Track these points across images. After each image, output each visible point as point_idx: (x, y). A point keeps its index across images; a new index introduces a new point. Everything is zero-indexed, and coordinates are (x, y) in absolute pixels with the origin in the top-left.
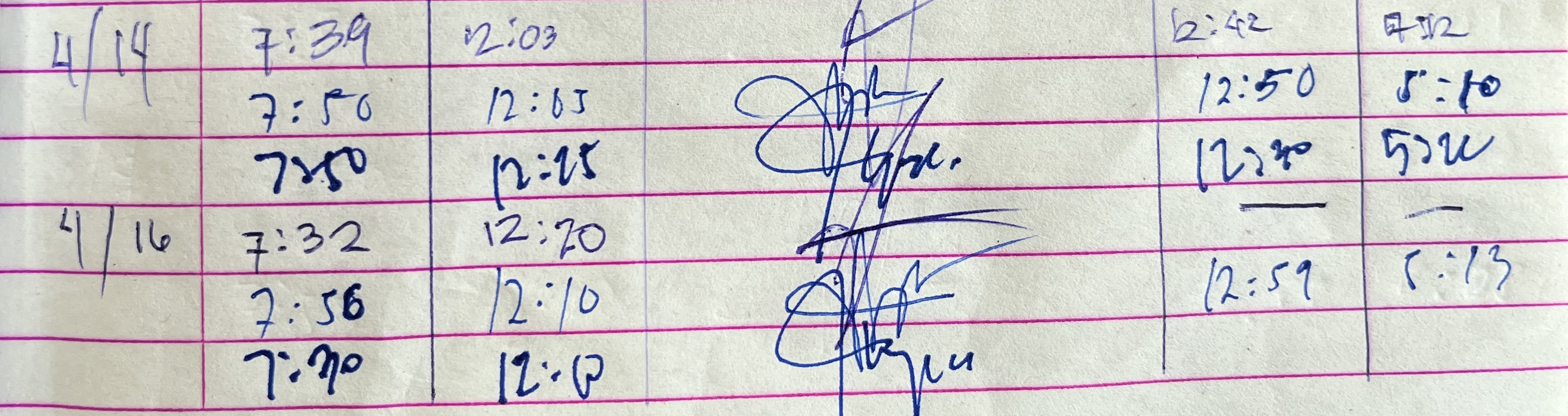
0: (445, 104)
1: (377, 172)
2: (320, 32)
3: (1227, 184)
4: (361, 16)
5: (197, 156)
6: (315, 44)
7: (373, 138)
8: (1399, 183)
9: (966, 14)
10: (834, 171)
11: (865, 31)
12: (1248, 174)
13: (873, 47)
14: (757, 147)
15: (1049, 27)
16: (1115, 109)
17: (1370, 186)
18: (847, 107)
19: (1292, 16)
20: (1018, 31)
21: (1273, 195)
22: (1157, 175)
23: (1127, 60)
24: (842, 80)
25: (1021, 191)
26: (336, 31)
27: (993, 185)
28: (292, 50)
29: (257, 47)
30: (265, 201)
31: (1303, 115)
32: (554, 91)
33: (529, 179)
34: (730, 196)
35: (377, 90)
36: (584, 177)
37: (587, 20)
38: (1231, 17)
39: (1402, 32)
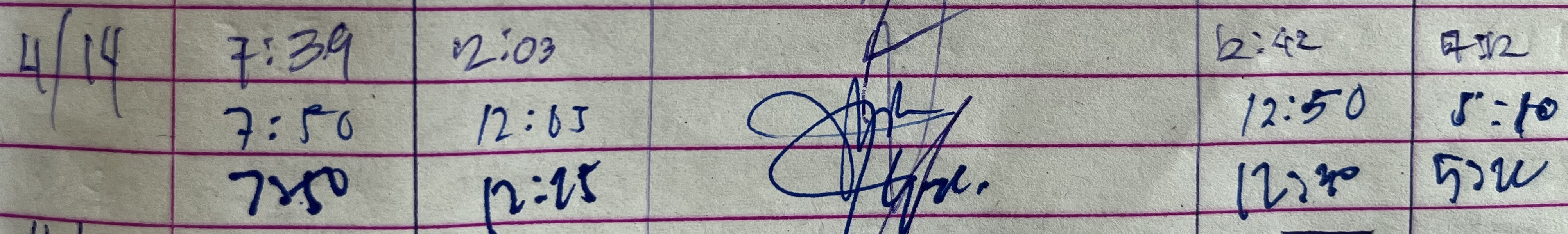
0: (431, 124)
1: (358, 194)
2: (299, 43)
3: (1269, 211)
4: (342, 26)
5: (168, 173)
6: (293, 55)
7: (355, 158)
8: (1449, 211)
9: (997, 27)
10: (853, 195)
11: (889, 43)
12: (1292, 200)
13: (897, 63)
14: (771, 169)
15: (1086, 42)
16: (1154, 131)
17: (1419, 213)
18: (868, 127)
19: (1344, 34)
20: (1053, 46)
21: (1317, 223)
22: (1195, 203)
23: (1168, 79)
24: (863, 97)
25: (1052, 219)
26: (316, 41)
27: (1022, 211)
28: (270, 61)
29: (233, 57)
30: (240, 223)
31: (1352, 138)
32: (550, 108)
33: (523, 202)
34: (740, 222)
35: (358, 108)
36: (583, 201)
37: (588, 31)
38: (1279, 35)
39: (1460, 52)
